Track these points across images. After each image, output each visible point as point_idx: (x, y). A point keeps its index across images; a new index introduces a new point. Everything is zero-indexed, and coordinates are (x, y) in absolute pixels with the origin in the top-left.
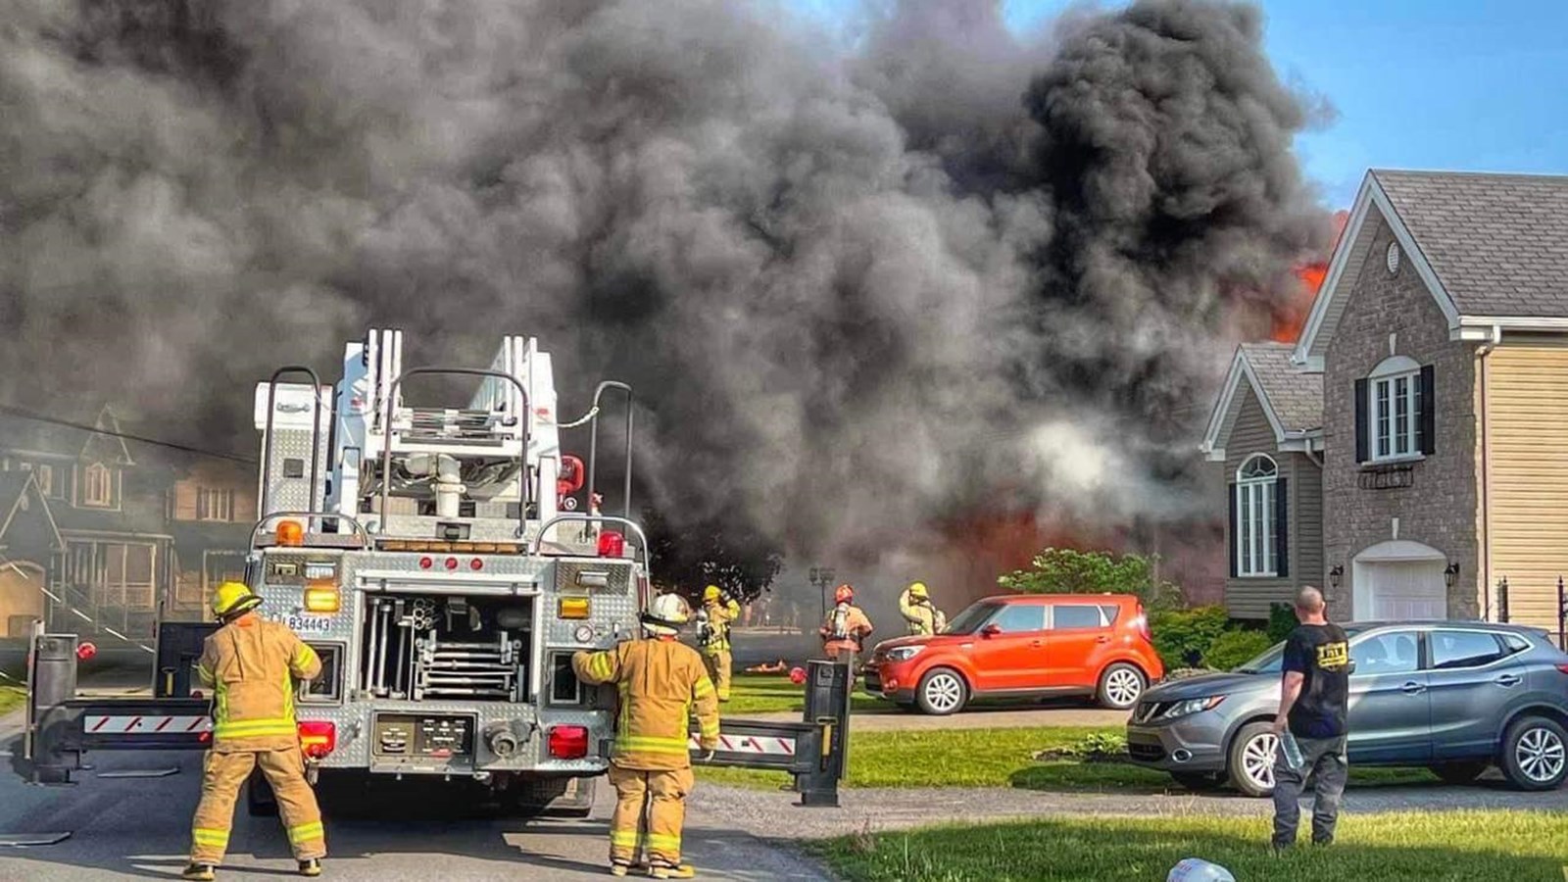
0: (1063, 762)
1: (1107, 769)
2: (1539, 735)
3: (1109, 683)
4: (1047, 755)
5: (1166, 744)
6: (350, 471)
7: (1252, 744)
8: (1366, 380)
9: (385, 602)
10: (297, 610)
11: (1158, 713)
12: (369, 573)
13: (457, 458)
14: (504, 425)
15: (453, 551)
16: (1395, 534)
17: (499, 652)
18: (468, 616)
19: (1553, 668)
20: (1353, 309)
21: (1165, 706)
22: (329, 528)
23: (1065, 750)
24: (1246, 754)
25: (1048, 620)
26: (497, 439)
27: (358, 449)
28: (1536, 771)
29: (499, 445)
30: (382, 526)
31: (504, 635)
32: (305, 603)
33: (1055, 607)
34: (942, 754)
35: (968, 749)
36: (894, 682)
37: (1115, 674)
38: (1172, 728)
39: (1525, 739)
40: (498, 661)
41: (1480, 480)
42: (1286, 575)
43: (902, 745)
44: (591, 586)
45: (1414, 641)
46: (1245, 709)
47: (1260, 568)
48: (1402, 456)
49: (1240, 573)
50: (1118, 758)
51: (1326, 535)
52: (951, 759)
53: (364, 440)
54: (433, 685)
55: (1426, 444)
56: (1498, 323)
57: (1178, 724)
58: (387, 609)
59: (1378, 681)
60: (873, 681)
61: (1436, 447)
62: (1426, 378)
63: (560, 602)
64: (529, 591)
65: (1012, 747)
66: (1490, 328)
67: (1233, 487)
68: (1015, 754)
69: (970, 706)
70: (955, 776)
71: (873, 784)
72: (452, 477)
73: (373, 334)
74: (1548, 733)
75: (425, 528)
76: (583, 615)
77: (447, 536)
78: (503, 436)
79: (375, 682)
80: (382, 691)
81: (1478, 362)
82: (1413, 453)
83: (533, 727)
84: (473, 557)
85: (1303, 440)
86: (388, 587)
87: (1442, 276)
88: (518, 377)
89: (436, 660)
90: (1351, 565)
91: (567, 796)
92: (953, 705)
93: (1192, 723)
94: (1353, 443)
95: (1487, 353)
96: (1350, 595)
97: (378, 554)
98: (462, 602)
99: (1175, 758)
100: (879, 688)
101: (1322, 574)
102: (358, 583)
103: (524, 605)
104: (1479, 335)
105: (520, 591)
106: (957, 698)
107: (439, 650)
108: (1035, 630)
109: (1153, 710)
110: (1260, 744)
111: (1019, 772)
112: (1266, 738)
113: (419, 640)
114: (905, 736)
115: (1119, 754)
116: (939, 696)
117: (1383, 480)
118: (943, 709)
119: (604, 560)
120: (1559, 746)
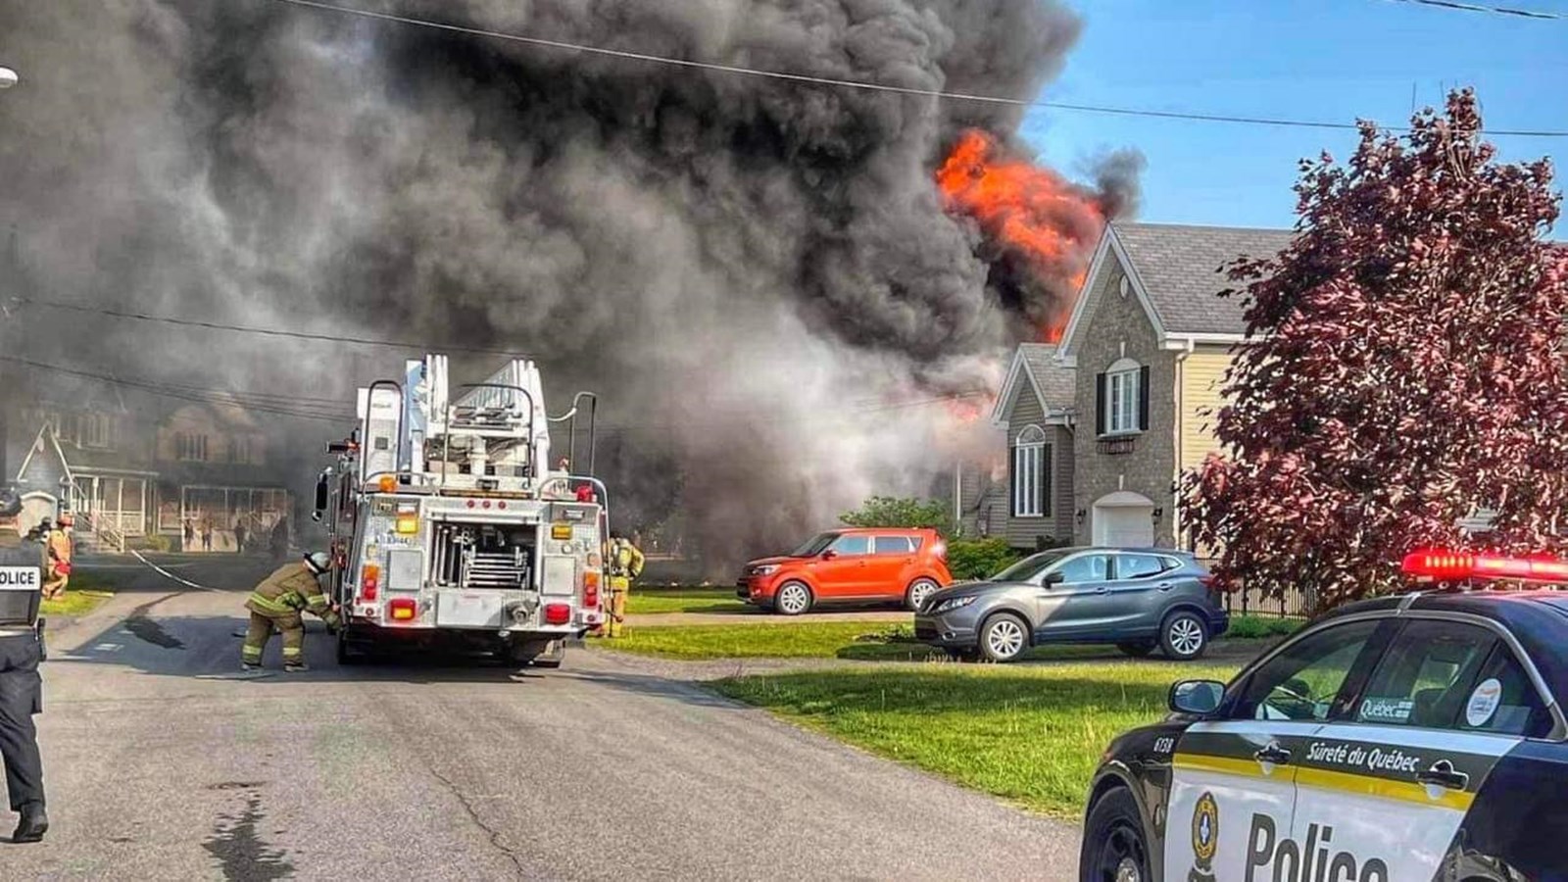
0: (873, 642)
1: (903, 647)
2: (1185, 622)
3: (914, 593)
4: (863, 638)
5: (938, 627)
6: (417, 446)
7: (995, 628)
8: (1104, 374)
9: (444, 528)
10: (391, 532)
11: (935, 607)
12: (436, 510)
13: (484, 438)
14: (515, 417)
15: (488, 497)
16: (1121, 487)
17: (514, 559)
18: (496, 537)
19: (1196, 580)
20: (1097, 323)
21: (939, 603)
22: (406, 481)
23: (875, 634)
24: (991, 635)
25: (871, 547)
26: (509, 426)
27: (421, 431)
28: (1183, 648)
29: (511, 430)
30: (443, 481)
31: (518, 549)
32: (397, 526)
33: (876, 539)
34: (790, 637)
35: (811, 635)
36: (758, 591)
37: (918, 587)
38: (943, 617)
39: (1176, 626)
40: (513, 565)
41: (1177, 449)
42: (1049, 515)
43: (763, 632)
44: (572, 519)
45: (1105, 560)
46: (992, 605)
47: (1031, 511)
48: (1128, 430)
49: (1017, 514)
50: (911, 640)
51: (1075, 488)
52: (796, 640)
53: (426, 426)
54: (472, 579)
55: (1143, 423)
56: (1192, 337)
57: (946, 615)
58: (446, 532)
59: (1082, 587)
60: (742, 590)
61: (1150, 424)
62: (1145, 373)
63: (553, 530)
64: (534, 522)
65: (840, 633)
66: (1186, 341)
67: (1013, 451)
68: (841, 637)
69: (813, 608)
70: (799, 651)
71: (743, 655)
72: (480, 448)
73: (429, 357)
74: (1192, 623)
75: (466, 482)
76: (567, 537)
77: (484, 488)
78: (513, 424)
79: (438, 577)
80: (443, 582)
81: (1178, 365)
82: (1134, 429)
83: (537, 605)
84: (499, 501)
85: (1062, 416)
86: (449, 519)
87: (1155, 303)
88: (522, 386)
89: (476, 563)
90: (1090, 509)
91: (546, 653)
92: (800, 608)
93: (957, 614)
94: (1094, 420)
95: (1184, 358)
96: (1089, 530)
97: (442, 499)
98: (491, 528)
99: (944, 637)
100: (747, 595)
101: (1072, 515)
102: (429, 516)
103: (529, 531)
104: (1178, 346)
105: (529, 522)
106: (804, 603)
107: (477, 557)
108: (861, 553)
109: (931, 606)
110: (1000, 628)
111: (843, 649)
112: (1004, 624)
113: (465, 552)
114: (765, 626)
115: (912, 638)
116: (791, 601)
117: (1113, 448)
118: (794, 610)
119: (580, 504)
120: (1198, 631)
